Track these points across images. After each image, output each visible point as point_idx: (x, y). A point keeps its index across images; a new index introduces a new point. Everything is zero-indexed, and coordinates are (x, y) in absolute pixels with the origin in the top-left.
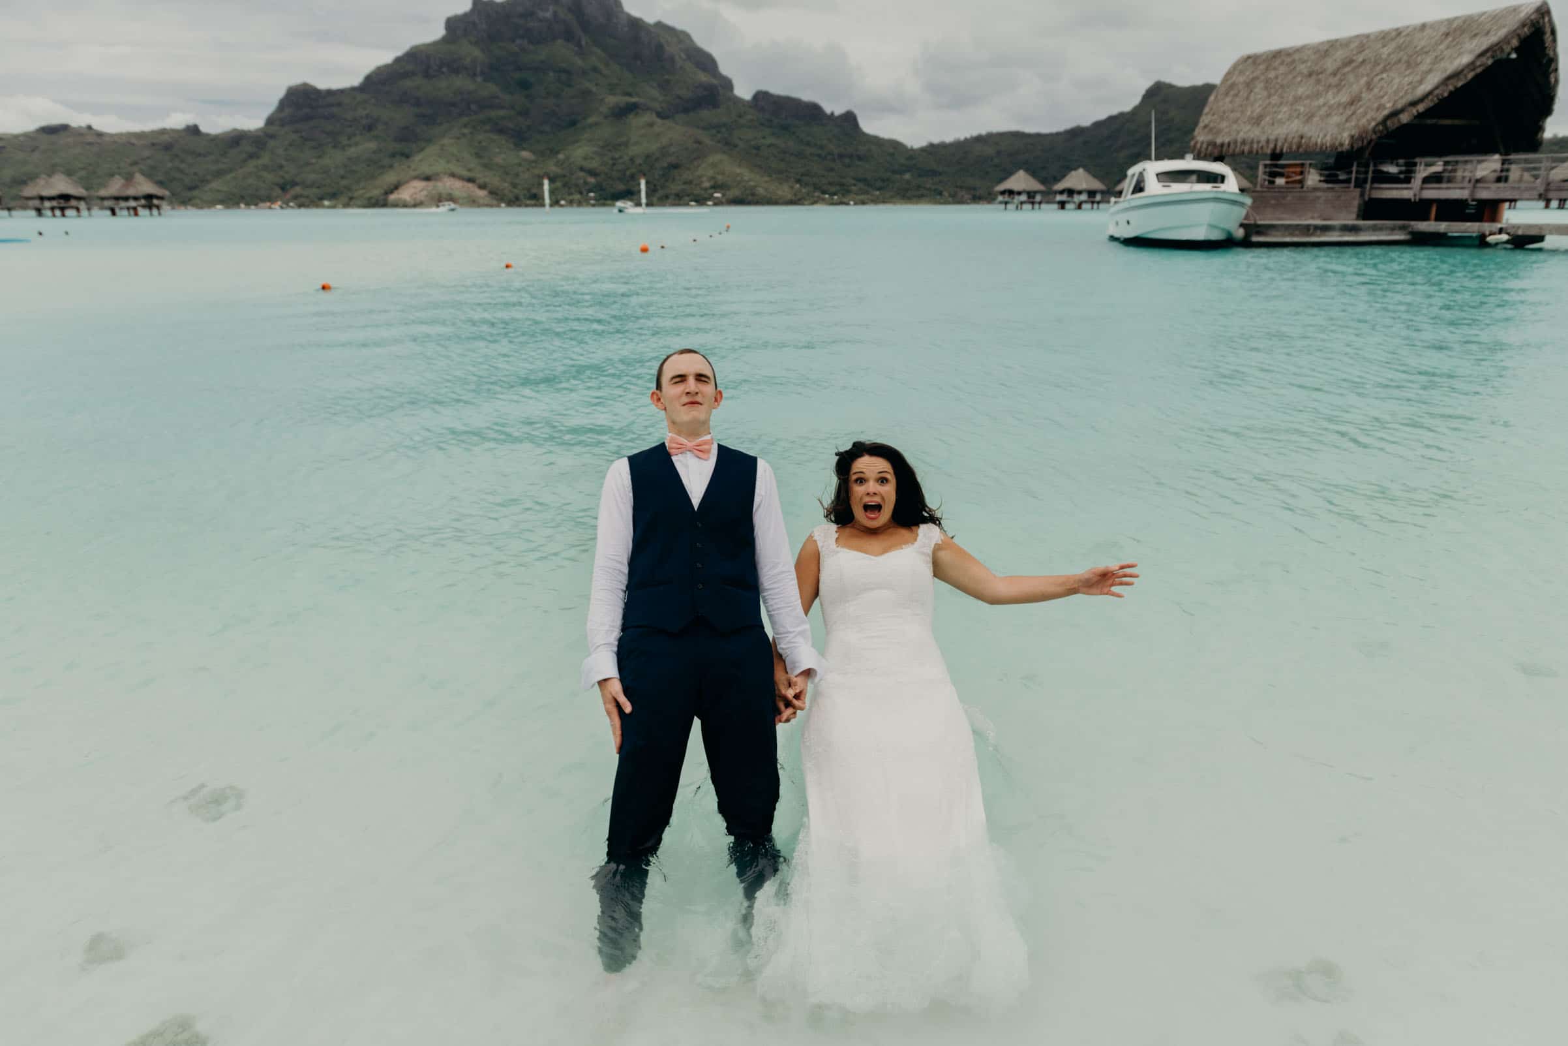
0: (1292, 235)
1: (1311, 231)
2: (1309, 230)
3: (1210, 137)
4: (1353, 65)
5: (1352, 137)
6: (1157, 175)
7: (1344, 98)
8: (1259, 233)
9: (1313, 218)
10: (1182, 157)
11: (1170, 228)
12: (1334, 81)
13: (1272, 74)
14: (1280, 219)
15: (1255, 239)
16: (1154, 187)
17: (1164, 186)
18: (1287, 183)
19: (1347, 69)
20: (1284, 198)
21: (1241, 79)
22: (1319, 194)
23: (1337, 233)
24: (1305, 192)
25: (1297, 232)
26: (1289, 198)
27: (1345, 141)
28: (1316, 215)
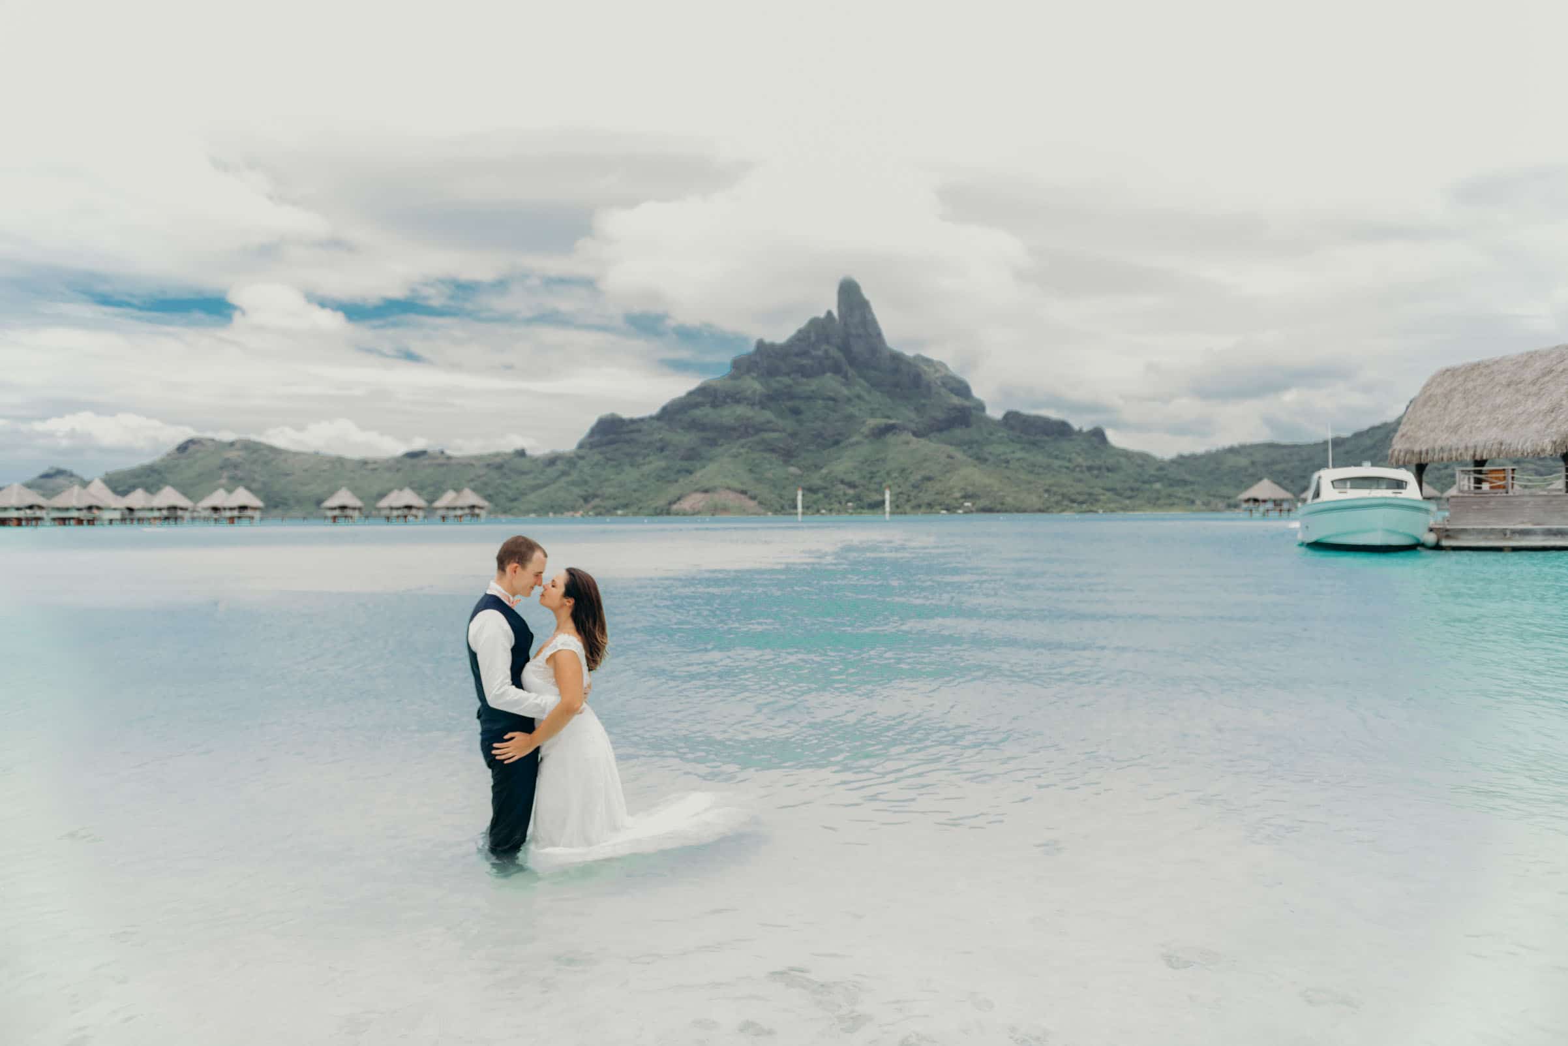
0: (1486, 539)
1: (1508, 536)
2: (1505, 535)
3: (1407, 446)
4: (1554, 374)
5: (1554, 443)
6: (1332, 482)
7: (1544, 405)
8: (1448, 537)
9: (1523, 523)
10: (1359, 465)
11: (1345, 534)
12: (1534, 389)
13: (1470, 385)
14: (1486, 524)
15: (1445, 543)
16: (1329, 494)
17: (1340, 492)
18: (1492, 488)
19: (1547, 379)
20: (1487, 503)
21: (1439, 391)
22: (1525, 499)
23: (1540, 538)
24: (1510, 496)
25: (1492, 537)
26: (1492, 503)
27: (1546, 446)
28: (1525, 520)
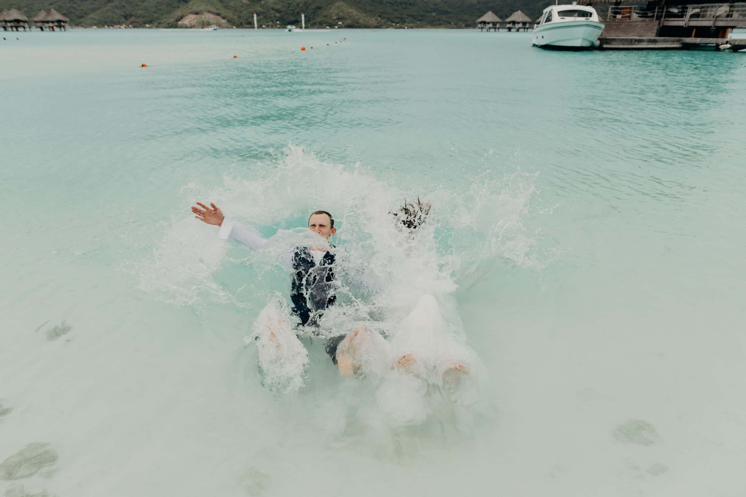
0: (623, 44)
1: (633, 42)
2: (632, 42)
6: (558, 13)
8: (607, 43)
9: (634, 36)
10: (571, 4)
11: (563, 40)
14: (617, 36)
15: (605, 46)
16: (556, 19)
17: (561, 18)
18: (622, 17)
20: (621, 25)
22: (638, 23)
23: (646, 43)
24: (631, 22)
25: (626, 43)
26: (623, 25)
28: (636, 34)
